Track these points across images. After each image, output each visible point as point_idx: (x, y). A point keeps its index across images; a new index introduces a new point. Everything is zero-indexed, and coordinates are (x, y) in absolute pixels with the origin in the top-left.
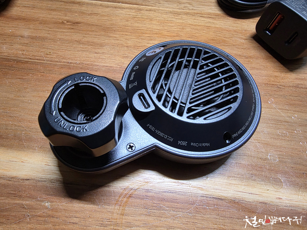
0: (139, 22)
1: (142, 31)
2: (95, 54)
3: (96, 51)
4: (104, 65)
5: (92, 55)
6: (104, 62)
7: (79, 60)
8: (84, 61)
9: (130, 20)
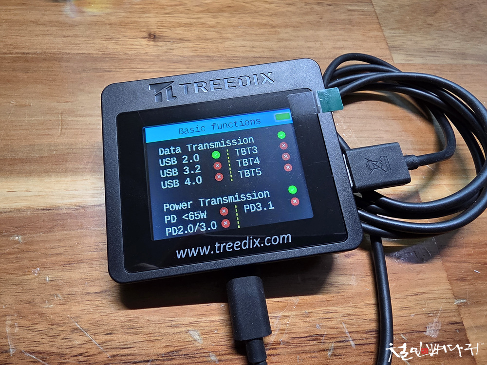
2: (63, 38)
3: (64, 34)
4: (78, 52)
5: (59, 40)
6: (78, 48)
7: (41, 49)
8: (47, 49)
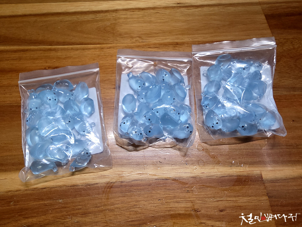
0: (103, 59)
1: (106, 67)
9: (95, 59)
